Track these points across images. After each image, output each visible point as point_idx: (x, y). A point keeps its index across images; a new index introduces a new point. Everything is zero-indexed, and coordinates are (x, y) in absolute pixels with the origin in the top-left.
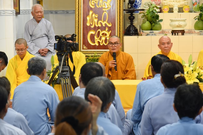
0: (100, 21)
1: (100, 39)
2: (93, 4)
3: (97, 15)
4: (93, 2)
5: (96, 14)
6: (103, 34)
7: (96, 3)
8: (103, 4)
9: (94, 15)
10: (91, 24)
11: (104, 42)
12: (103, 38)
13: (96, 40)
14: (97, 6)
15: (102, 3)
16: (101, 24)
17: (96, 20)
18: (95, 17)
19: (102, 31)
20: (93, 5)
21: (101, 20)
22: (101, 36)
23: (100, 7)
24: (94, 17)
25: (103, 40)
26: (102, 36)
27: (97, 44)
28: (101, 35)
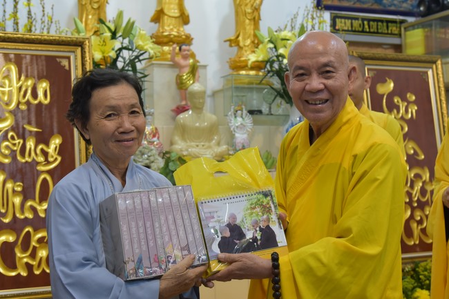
0: (29, 203)
1: (33, 256)
2: (7, 152)
3: (19, 186)
4: (7, 147)
5: (15, 182)
6: (40, 241)
7: (15, 148)
8: (38, 151)
9: (9, 185)
10: (3, 211)
11: (44, 266)
12: (43, 253)
13: (21, 259)
14: (19, 158)
15: (33, 148)
16: (33, 209)
17: (17, 200)
18: (14, 191)
19: (36, 230)
20: (5, 156)
21: (34, 199)
22: (35, 248)
23: (30, 160)
24: (10, 191)
25: (41, 258)
26: (37, 246)
27: (24, 274)
28: (34, 243)
